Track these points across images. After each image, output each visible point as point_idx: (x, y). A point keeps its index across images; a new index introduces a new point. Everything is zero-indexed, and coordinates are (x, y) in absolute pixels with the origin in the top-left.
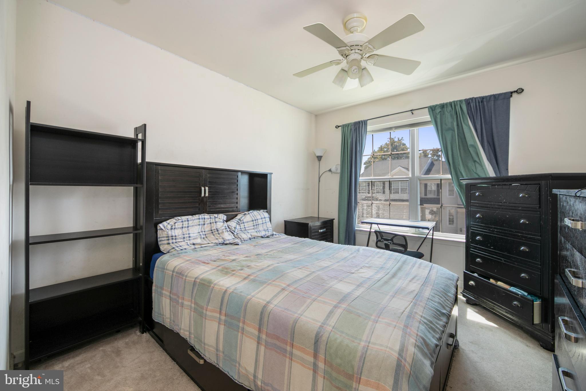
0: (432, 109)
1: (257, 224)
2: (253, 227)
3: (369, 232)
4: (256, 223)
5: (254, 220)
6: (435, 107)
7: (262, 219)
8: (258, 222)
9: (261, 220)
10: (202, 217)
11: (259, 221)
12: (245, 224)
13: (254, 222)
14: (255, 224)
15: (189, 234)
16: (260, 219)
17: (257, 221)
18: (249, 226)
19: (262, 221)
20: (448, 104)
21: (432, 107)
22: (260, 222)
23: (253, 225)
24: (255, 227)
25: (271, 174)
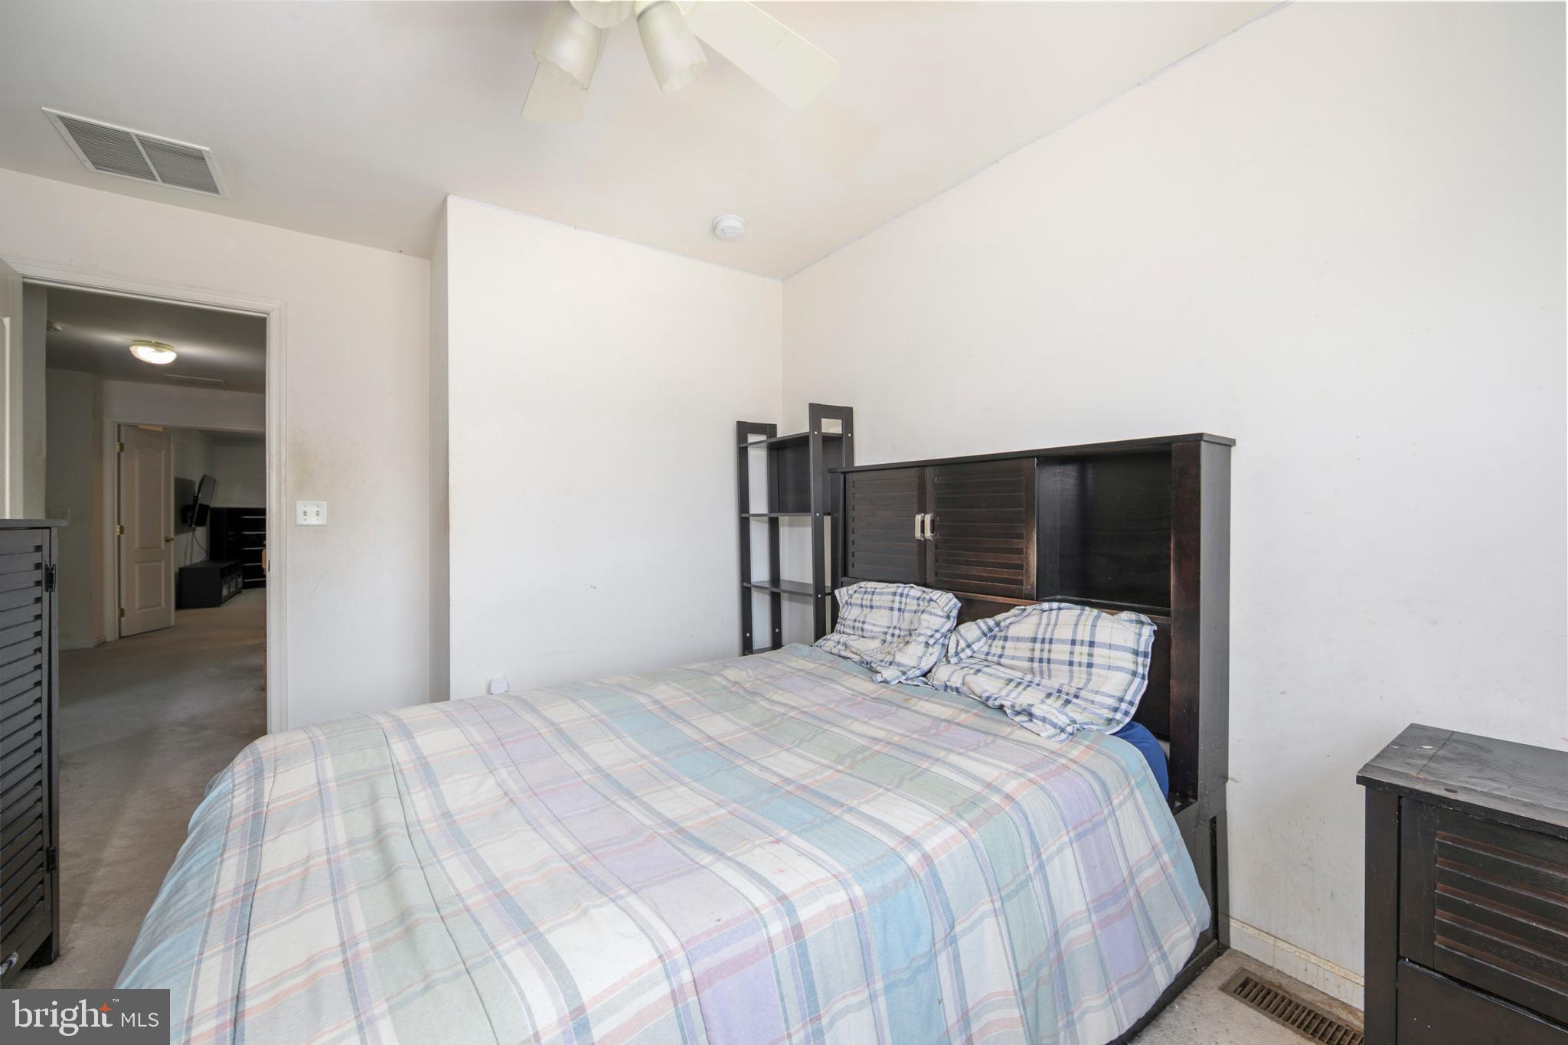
1: (1045, 655)
2: (1027, 664)
4: (1042, 650)
5: (1039, 641)
7: (1073, 642)
8: (1050, 651)
9: (1068, 647)
10: (903, 590)
11: (1054, 646)
12: (1009, 644)
13: (1038, 646)
14: (1037, 655)
15: (864, 622)
16: (1063, 641)
17: (1047, 646)
18: (1018, 654)
19: (1072, 653)
22: (1061, 652)
23: (1028, 655)
24: (1036, 665)
25: (1227, 444)
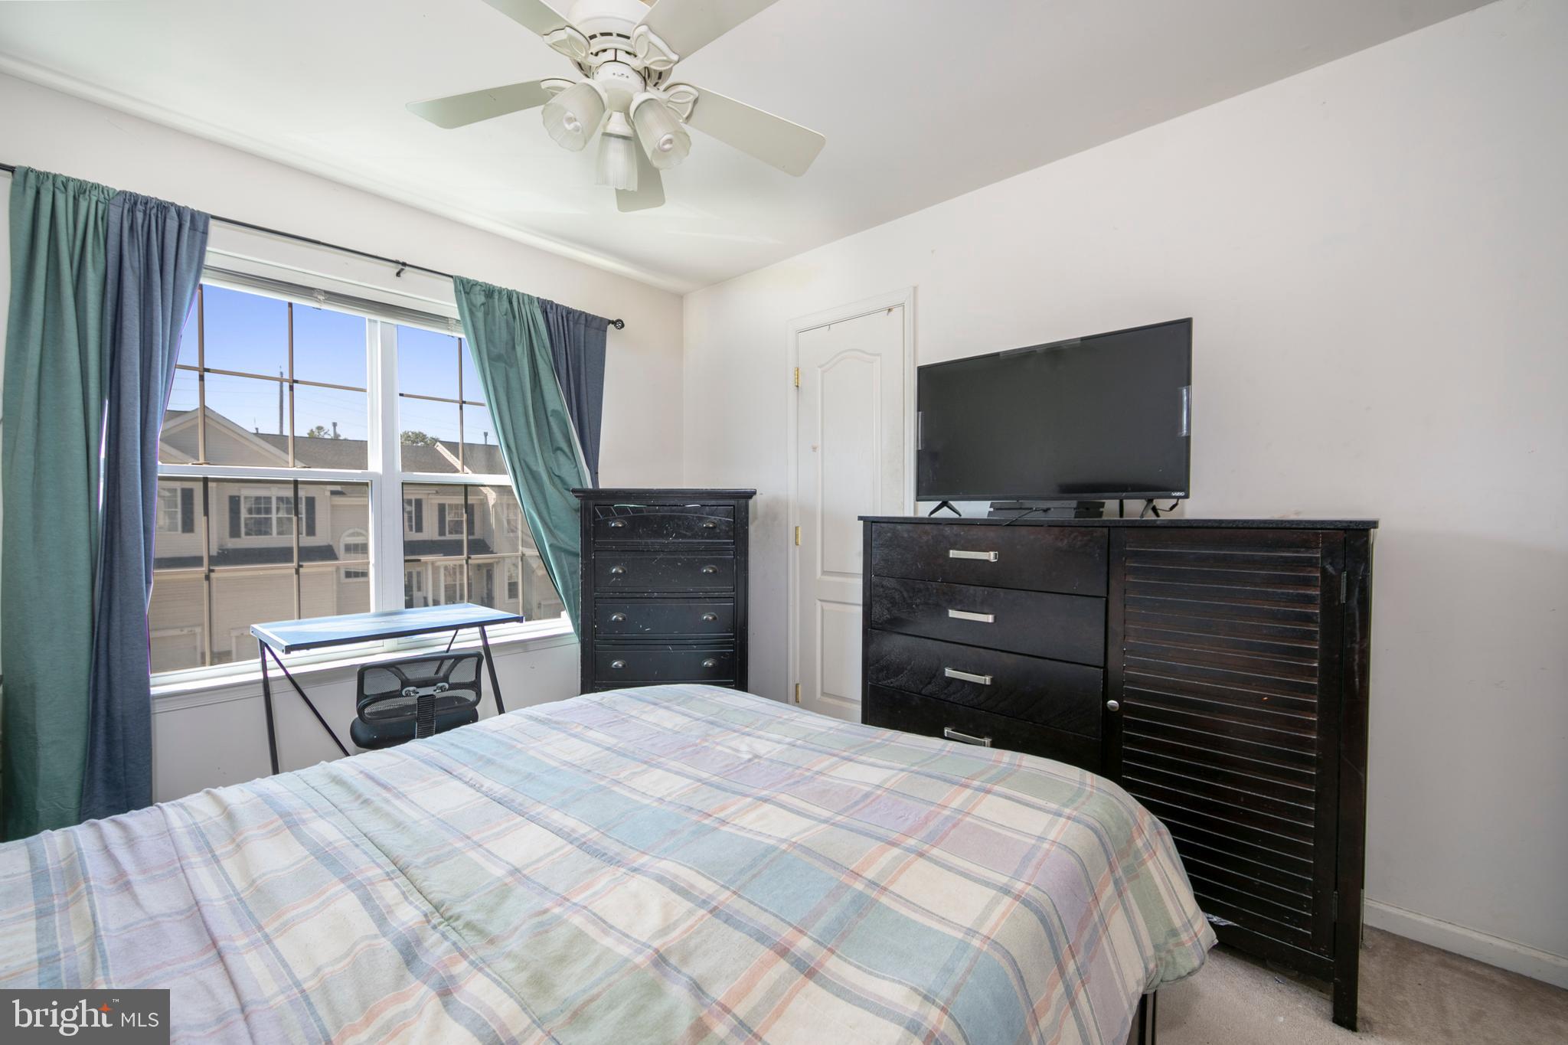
0: (465, 288)
3: (261, 685)
6: (473, 285)
20: (503, 293)
21: (465, 280)
